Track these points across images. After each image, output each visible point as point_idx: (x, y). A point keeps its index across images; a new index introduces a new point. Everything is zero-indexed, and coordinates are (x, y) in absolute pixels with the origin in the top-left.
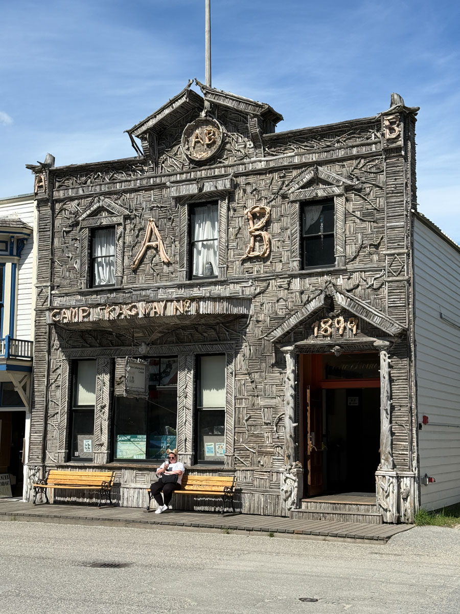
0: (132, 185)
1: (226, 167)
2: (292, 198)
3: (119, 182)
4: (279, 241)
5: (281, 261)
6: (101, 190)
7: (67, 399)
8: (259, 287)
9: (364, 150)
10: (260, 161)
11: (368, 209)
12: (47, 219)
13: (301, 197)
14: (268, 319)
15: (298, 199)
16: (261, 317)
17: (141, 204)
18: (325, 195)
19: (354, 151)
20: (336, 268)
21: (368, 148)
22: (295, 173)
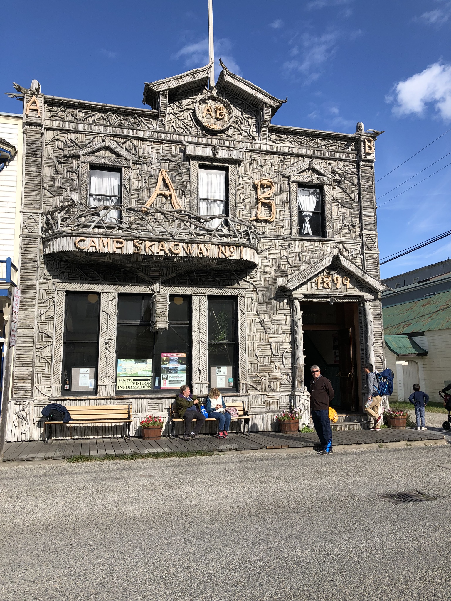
0: (141, 134)
1: (235, 141)
2: (292, 179)
3: (127, 129)
4: (281, 210)
5: (283, 227)
6: (105, 131)
7: (63, 331)
8: (265, 245)
9: (344, 157)
10: (266, 144)
11: (347, 200)
12: (37, 145)
13: (300, 179)
14: (273, 271)
15: (297, 180)
16: (267, 269)
17: (148, 154)
18: (318, 182)
19: (338, 155)
20: (328, 238)
21: (347, 155)
22: (293, 160)
